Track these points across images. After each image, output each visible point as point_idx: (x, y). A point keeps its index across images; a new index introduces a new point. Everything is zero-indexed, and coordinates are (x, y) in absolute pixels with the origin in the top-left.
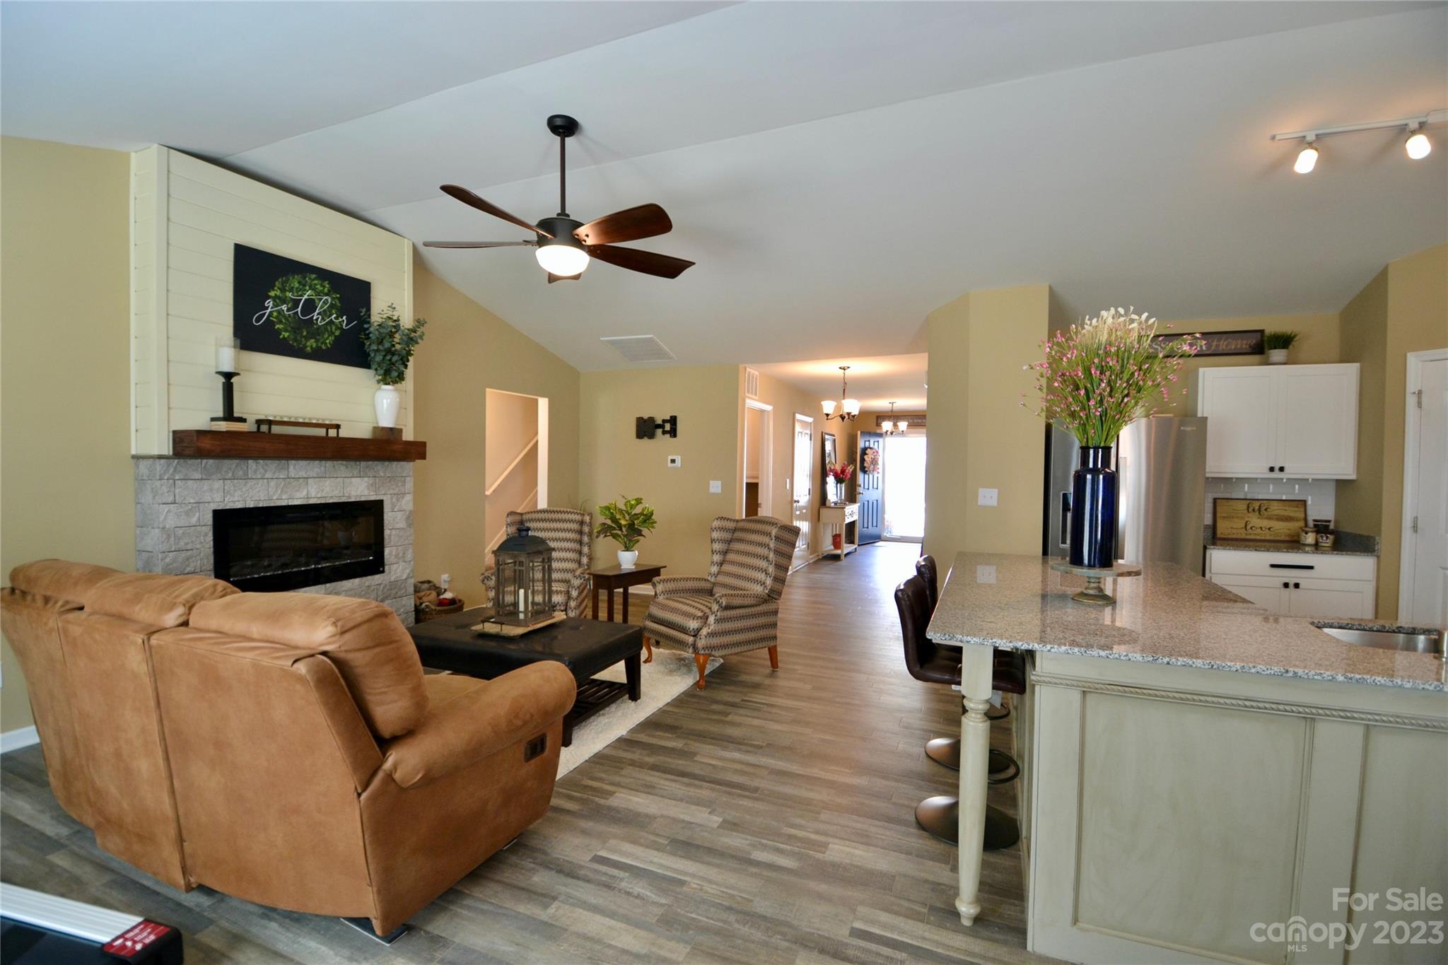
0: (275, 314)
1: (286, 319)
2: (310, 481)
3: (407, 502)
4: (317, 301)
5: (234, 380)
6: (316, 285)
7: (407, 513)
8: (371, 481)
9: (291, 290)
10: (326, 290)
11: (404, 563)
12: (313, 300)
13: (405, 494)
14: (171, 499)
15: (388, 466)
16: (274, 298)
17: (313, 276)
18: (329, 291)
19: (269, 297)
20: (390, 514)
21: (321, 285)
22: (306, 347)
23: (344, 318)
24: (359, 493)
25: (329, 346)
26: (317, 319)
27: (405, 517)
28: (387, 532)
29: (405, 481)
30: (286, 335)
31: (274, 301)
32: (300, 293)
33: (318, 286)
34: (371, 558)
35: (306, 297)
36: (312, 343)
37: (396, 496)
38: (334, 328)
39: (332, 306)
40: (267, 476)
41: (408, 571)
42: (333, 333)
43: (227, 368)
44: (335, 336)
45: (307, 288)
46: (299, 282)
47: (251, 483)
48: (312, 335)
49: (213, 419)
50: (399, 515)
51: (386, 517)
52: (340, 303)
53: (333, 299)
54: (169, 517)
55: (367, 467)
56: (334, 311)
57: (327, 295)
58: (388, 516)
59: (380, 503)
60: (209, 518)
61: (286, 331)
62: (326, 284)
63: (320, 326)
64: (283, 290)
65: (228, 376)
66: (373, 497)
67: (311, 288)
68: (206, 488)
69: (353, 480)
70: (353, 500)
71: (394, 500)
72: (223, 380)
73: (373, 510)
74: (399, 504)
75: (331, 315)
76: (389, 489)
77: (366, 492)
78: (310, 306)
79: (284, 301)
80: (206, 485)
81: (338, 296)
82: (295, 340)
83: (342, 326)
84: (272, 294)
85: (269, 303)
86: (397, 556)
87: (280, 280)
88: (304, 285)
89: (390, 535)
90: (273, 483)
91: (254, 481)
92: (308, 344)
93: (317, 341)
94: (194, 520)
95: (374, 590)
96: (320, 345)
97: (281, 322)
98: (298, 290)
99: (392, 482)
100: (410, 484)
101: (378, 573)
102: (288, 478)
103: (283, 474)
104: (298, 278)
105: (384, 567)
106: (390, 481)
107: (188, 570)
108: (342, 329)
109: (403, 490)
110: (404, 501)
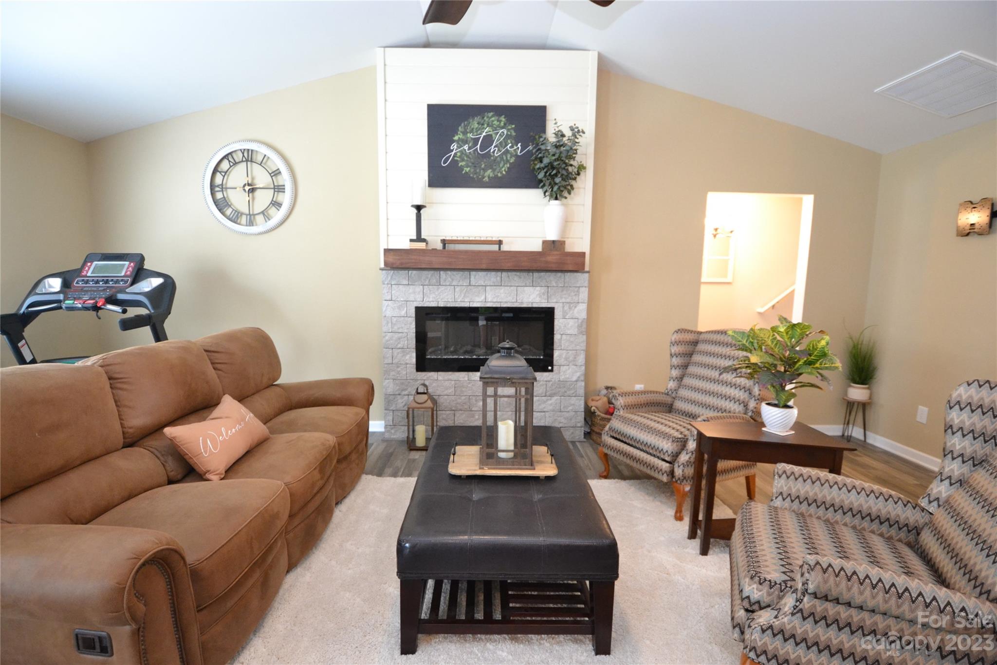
0: (459, 154)
1: (468, 157)
2: (488, 288)
3: (581, 311)
4: (494, 135)
5: (422, 211)
6: (493, 121)
7: (580, 321)
8: (543, 290)
9: (472, 131)
10: (502, 124)
11: (575, 367)
12: (491, 135)
13: (578, 303)
14: (389, 298)
15: (560, 277)
16: (458, 142)
17: (491, 114)
18: (505, 124)
19: (454, 141)
20: (561, 321)
21: (498, 121)
22: (483, 178)
23: (519, 145)
24: (530, 300)
25: (504, 173)
26: (494, 152)
27: (576, 325)
28: (557, 337)
29: (578, 291)
30: (468, 169)
31: (458, 143)
32: (479, 132)
33: (495, 122)
34: (542, 357)
35: (484, 134)
36: (489, 172)
37: (568, 305)
38: (509, 156)
39: (508, 137)
40: (454, 283)
41: (578, 374)
42: (508, 161)
43: (419, 203)
44: (511, 164)
45: (486, 126)
46: (478, 123)
47: (442, 288)
48: (491, 167)
49: (410, 241)
50: (571, 322)
51: (556, 323)
52: (515, 132)
53: (508, 130)
54: (389, 310)
55: (540, 278)
56: (509, 141)
57: (503, 128)
58: (559, 323)
59: (552, 310)
60: (413, 312)
61: (467, 166)
62: (503, 119)
63: (496, 157)
64: (465, 133)
65: (419, 208)
66: (544, 304)
67: (488, 125)
68: (411, 291)
69: (526, 288)
70: (524, 305)
71: (566, 308)
72: (415, 211)
73: (546, 316)
74: (571, 312)
75: (506, 145)
76: (561, 298)
77: (538, 300)
78: (489, 139)
79: (465, 142)
80: (411, 289)
81: (513, 126)
82: (475, 173)
83: (517, 153)
84: (456, 138)
85: (454, 146)
86: (566, 359)
87: (463, 124)
88: (483, 124)
89: (561, 339)
90: (458, 289)
91: (444, 287)
92: (487, 174)
93: (494, 170)
94: (403, 313)
95: (543, 385)
96: (496, 173)
97: (463, 160)
98: (477, 130)
99: (565, 292)
100: (584, 294)
101: (547, 370)
102: (470, 285)
103: (466, 283)
104: (477, 119)
105: (552, 368)
106: (562, 291)
107: (399, 346)
108: (516, 156)
109: (576, 299)
110: (576, 310)
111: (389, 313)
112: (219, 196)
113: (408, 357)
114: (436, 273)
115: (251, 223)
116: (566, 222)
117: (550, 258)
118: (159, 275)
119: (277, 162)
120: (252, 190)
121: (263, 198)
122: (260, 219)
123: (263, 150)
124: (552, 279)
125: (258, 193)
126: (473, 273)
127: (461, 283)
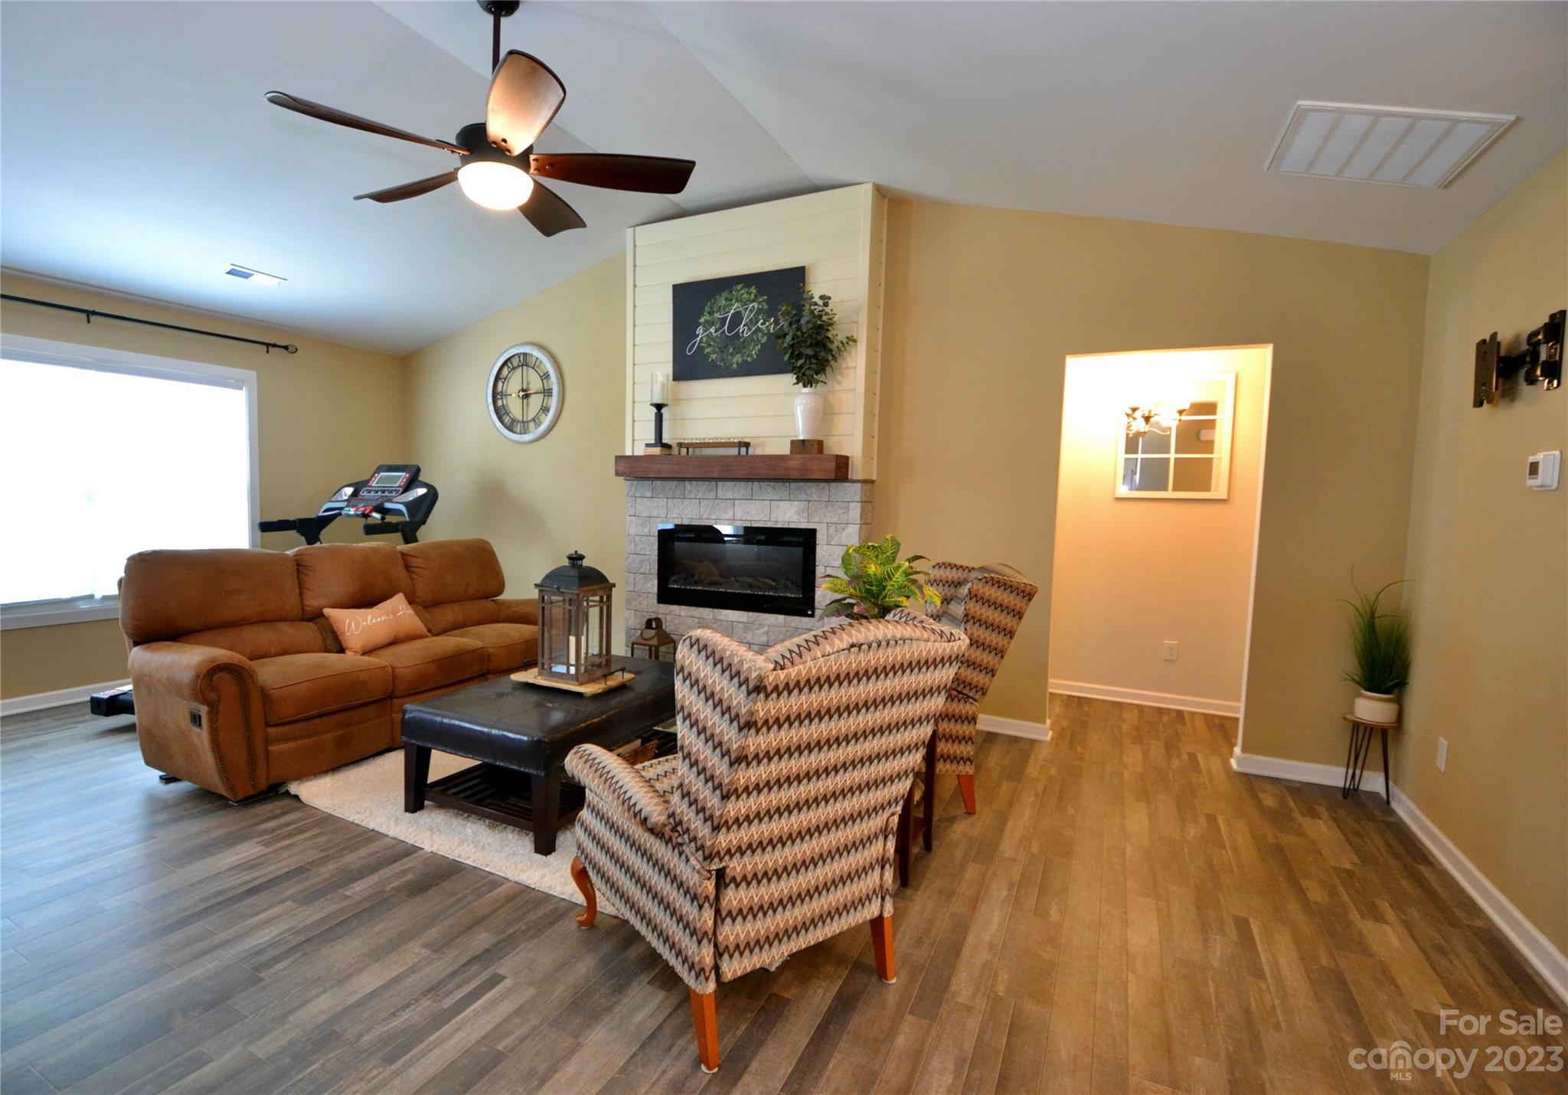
0: (705, 339)
1: (715, 341)
2: (736, 502)
3: (851, 536)
4: (743, 312)
5: (663, 411)
6: (742, 294)
8: (803, 505)
9: (719, 310)
10: (753, 296)
12: (739, 312)
13: (848, 524)
14: (632, 513)
15: (824, 488)
16: (703, 324)
17: (739, 287)
18: (756, 296)
19: (699, 325)
20: (825, 547)
21: (748, 293)
22: (732, 364)
23: (772, 320)
24: (786, 519)
25: (755, 356)
26: (743, 332)
28: (819, 570)
29: (847, 508)
30: (714, 356)
31: (704, 326)
32: (727, 310)
33: (745, 296)
34: (801, 596)
35: (732, 311)
36: (738, 358)
37: (834, 526)
38: (760, 335)
39: (759, 312)
40: (700, 496)
42: (759, 341)
43: (658, 401)
44: (762, 345)
45: (734, 301)
46: (726, 299)
47: (687, 502)
48: (738, 350)
49: (648, 445)
50: (835, 550)
51: (818, 550)
52: (767, 304)
53: (759, 303)
54: (632, 527)
55: (798, 489)
56: (760, 317)
57: (753, 301)
58: (822, 551)
59: (811, 534)
60: (656, 531)
61: (714, 352)
62: (753, 290)
63: (746, 338)
64: (711, 313)
65: (659, 407)
66: (804, 525)
67: (737, 301)
68: (655, 504)
69: (781, 503)
70: (779, 526)
71: (831, 530)
72: (654, 410)
73: (807, 538)
74: (838, 536)
75: (757, 322)
76: (825, 516)
77: (795, 518)
78: (737, 318)
79: (711, 323)
80: (655, 502)
81: (765, 297)
82: (723, 360)
83: (769, 330)
84: (702, 320)
85: (700, 330)
87: (709, 304)
88: (731, 300)
89: (824, 573)
90: (703, 503)
91: (689, 501)
92: (735, 360)
93: (743, 355)
94: (646, 531)
96: (745, 358)
97: (709, 346)
98: (725, 307)
99: (830, 508)
100: (855, 511)
101: (804, 614)
102: (717, 499)
103: (712, 495)
104: (725, 294)
105: (813, 612)
106: (827, 507)
107: (642, 570)
108: (769, 334)
109: (844, 518)
110: (844, 533)
111: (632, 531)
112: (500, 403)
113: (649, 585)
114: (681, 484)
115: (524, 432)
116: (825, 414)
119: (549, 367)
120: (527, 396)
121: (536, 401)
122: (532, 425)
123: (536, 353)
124: (814, 491)
125: (532, 398)
126: (720, 483)
127: (706, 496)
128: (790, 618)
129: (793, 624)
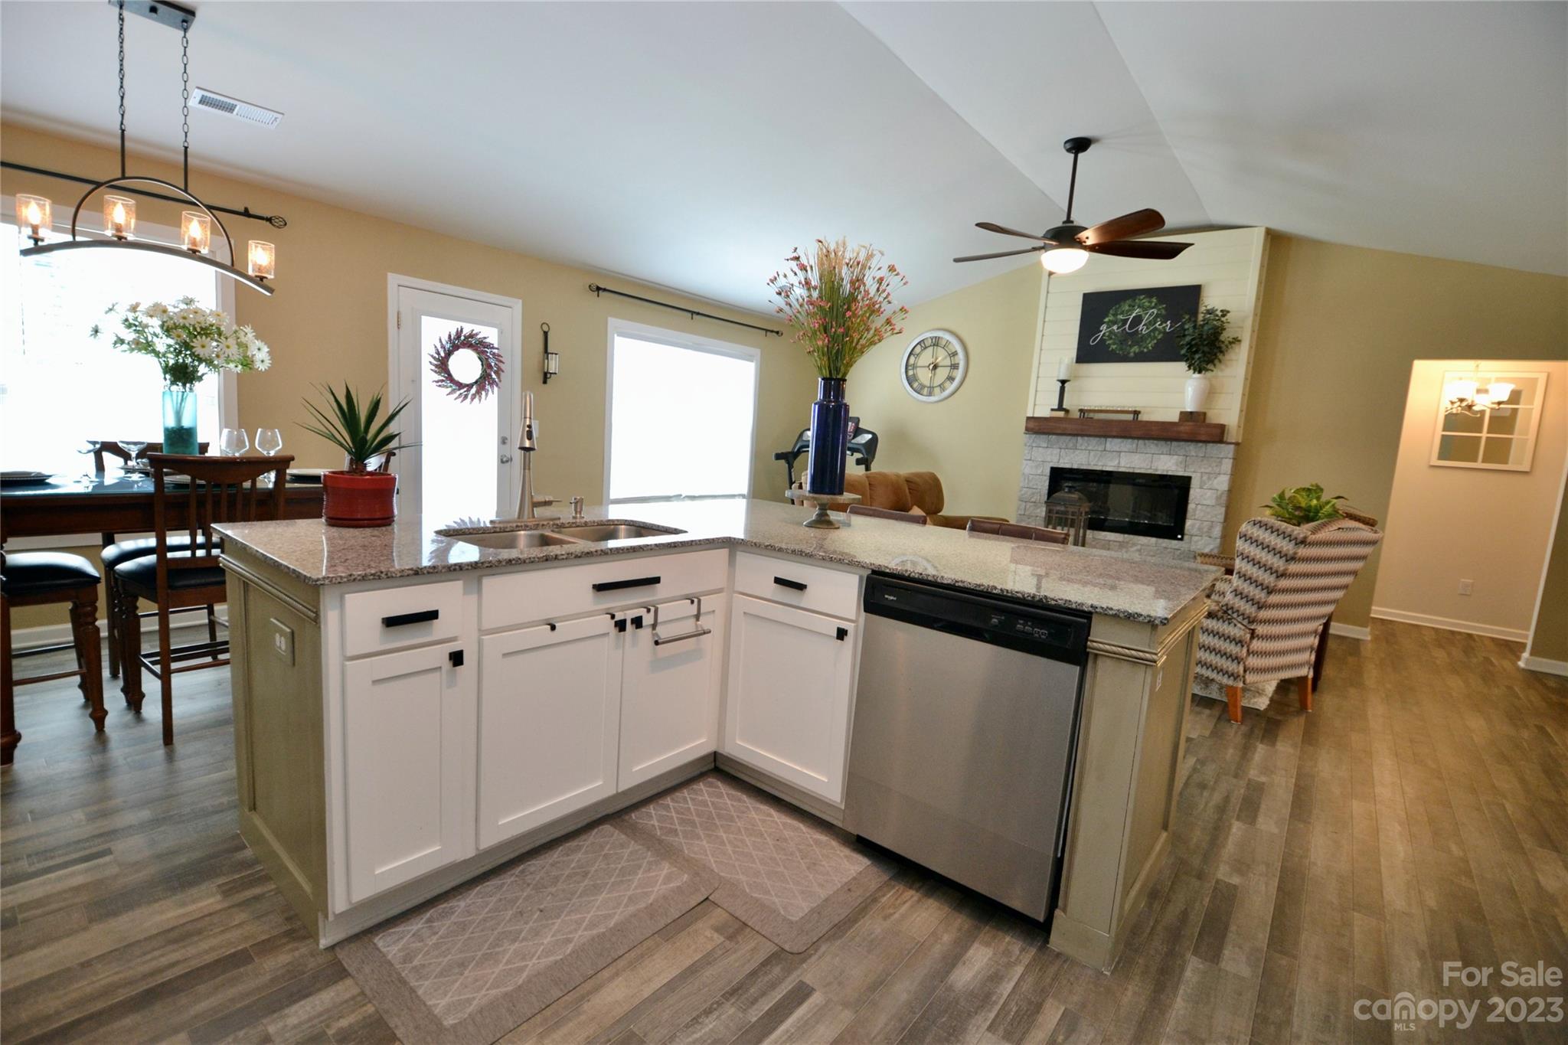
0: (1107, 334)
1: (1116, 335)
2: (1122, 454)
3: (1222, 483)
4: (1143, 315)
5: (1066, 385)
6: (1144, 302)
7: (1219, 493)
8: (1181, 458)
9: (1122, 313)
10: (1153, 304)
11: (1207, 538)
12: (1141, 315)
13: (1220, 474)
14: (1029, 457)
15: (1198, 447)
16: (1107, 323)
17: (1142, 297)
18: (1156, 305)
19: (1104, 323)
20: (1198, 490)
21: (1149, 302)
22: (1129, 353)
23: (1169, 322)
24: (1165, 468)
25: (1150, 348)
26: (1142, 330)
27: (1215, 496)
28: (1191, 506)
29: (1221, 462)
30: (1114, 347)
32: (1129, 313)
33: (1147, 304)
34: (1172, 525)
35: (1134, 315)
36: (1136, 349)
37: (1207, 475)
38: (1157, 333)
39: (1157, 316)
40: (1089, 448)
41: (1211, 547)
42: (1155, 338)
43: (1062, 378)
44: (1158, 340)
45: (1136, 307)
46: (1129, 306)
47: (1077, 452)
48: (1136, 343)
49: (1052, 410)
50: (1209, 493)
51: (1192, 492)
52: (1166, 311)
53: (1159, 310)
54: (1028, 469)
55: (1178, 446)
56: (1159, 320)
57: (1153, 308)
58: (1195, 493)
59: (1189, 478)
60: (1048, 472)
61: (1114, 344)
62: (1154, 300)
63: (1144, 335)
64: (1115, 315)
65: (1063, 382)
66: (1180, 472)
67: (1139, 307)
68: (1049, 453)
69: (1162, 456)
70: (1159, 473)
71: (1205, 478)
72: (1060, 384)
73: (1181, 485)
74: (1210, 483)
75: (1155, 323)
76: (1200, 468)
77: (1174, 468)
78: (1138, 320)
79: (1114, 323)
80: (1049, 451)
81: (1164, 306)
82: (1121, 349)
83: (1165, 329)
84: (1106, 320)
85: (1104, 327)
86: (1199, 529)
87: (1114, 308)
88: (1134, 306)
89: (1195, 510)
90: (1092, 454)
91: (1079, 451)
92: (1133, 350)
93: (1140, 346)
94: (1039, 472)
95: (1170, 552)
96: (1142, 349)
97: (1111, 338)
98: (1128, 311)
99: (1205, 462)
100: (1227, 465)
101: (1176, 539)
102: (1105, 450)
103: (1101, 448)
104: (1129, 302)
105: (1183, 535)
106: (1202, 461)
107: (1033, 500)
108: (1165, 333)
109: (1217, 470)
110: (1216, 481)
111: (1027, 471)
112: (911, 373)
113: (1039, 510)
114: (1074, 439)
115: (930, 394)
116: (1210, 394)
117: (1182, 428)
118: (869, 432)
119: (958, 348)
120: (935, 367)
121: (942, 374)
122: (937, 390)
123: (947, 337)
124: (1192, 449)
125: (938, 370)
126: (1109, 440)
127: (1096, 448)
128: (1160, 541)
129: (1164, 545)
